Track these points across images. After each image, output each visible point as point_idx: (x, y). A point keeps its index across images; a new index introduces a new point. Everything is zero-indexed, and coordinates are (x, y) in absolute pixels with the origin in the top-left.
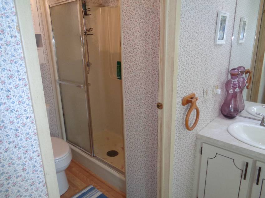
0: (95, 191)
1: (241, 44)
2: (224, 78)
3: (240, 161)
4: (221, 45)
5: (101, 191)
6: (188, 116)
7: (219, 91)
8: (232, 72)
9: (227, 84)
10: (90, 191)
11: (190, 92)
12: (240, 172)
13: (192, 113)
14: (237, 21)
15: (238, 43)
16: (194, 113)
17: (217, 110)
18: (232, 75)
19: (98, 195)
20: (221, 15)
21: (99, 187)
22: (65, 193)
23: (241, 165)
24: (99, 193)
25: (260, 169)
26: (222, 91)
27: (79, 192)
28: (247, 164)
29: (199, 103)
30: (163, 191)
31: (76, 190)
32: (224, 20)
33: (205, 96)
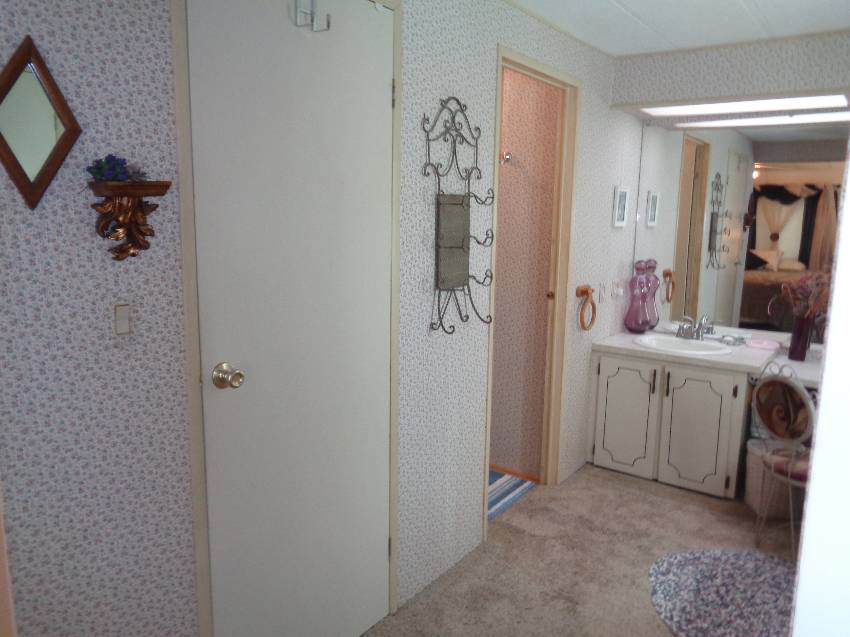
1: (652, 228)
2: (627, 274)
3: (646, 369)
4: (621, 228)
6: (583, 309)
7: (621, 291)
8: (638, 266)
9: (632, 284)
11: (586, 283)
12: (648, 386)
13: (587, 310)
14: (643, 196)
15: (647, 227)
16: (589, 308)
17: (619, 321)
18: (638, 269)
20: (619, 190)
23: (648, 377)
25: (669, 374)
26: (625, 292)
28: (655, 371)
29: (595, 297)
30: (552, 414)
32: (623, 196)
33: (602, 292)
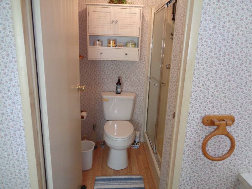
0: (141, 182)
5: (145, 185)
10: (137, 180)
19: (140, 187)
21: (146, 181)
22: (121, 170)
24: (142, 186)
27: (129, 175)
31: (130, 172)
